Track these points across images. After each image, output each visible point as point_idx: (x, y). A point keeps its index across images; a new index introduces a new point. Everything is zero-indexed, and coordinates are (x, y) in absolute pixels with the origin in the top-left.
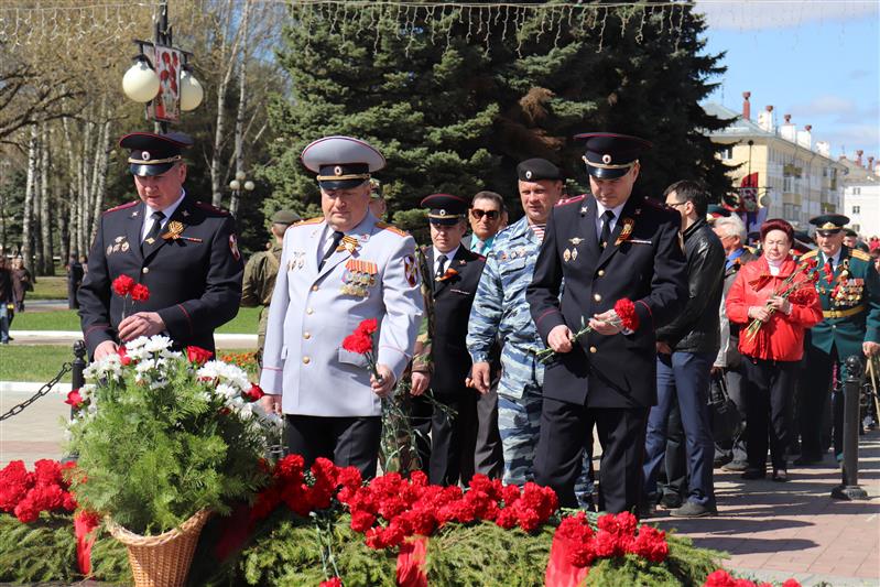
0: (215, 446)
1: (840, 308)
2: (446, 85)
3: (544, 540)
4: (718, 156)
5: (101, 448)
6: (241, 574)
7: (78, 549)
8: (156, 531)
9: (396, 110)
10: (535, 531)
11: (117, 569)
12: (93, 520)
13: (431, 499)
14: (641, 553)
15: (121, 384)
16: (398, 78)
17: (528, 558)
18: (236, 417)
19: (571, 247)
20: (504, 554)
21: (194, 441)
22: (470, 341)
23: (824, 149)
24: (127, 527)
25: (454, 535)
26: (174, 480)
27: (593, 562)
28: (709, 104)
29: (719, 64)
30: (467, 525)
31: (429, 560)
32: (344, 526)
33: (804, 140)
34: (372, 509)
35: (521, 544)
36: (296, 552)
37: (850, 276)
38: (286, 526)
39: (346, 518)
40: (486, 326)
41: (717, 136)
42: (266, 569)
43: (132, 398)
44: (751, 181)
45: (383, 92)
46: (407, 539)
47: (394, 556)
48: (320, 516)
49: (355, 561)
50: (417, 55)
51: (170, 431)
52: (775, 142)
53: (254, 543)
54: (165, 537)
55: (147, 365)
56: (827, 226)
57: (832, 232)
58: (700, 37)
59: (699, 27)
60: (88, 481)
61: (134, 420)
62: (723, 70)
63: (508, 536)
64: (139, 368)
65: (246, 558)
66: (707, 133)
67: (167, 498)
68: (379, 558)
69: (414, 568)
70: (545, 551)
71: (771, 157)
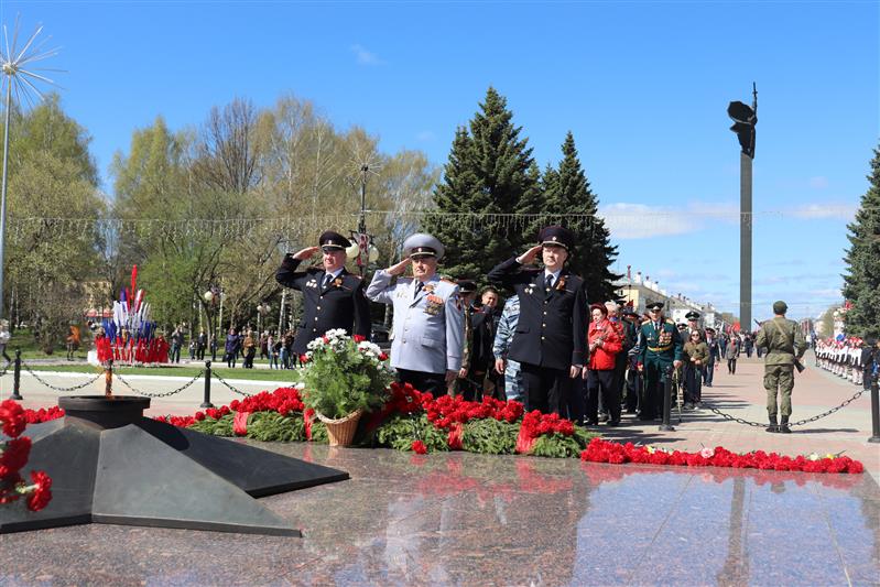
0: (365, 379)
1: (661, 347)
2: (491, 256)
3: (517, 426)
4: (616, 292)
5: (315, 380)
6: (377, 438)
7: (305, 427)
8: (338, 418)
9: (468, 266)
10: (513, 422)
11: (322, 436)
12: (311, 413)
13: (464, 407)
14: (561, 431)
15: (324, 351)
16: (468, 252)
17: (509, 433)
18: (375, 367)
19: (530, 288)
20: (498, 432)
21: (355, 377)
22: (494, 349)
23: (664, 293)
24: (326, 416)
25: (475, 424)
26: (346, 395)
27: (539, 436)
28: (610, 268)
29: (615, 251)
30: (481, 419)
31: (463, 434)
32: (424, 420)
33: (655, 288)
34: (438, 411)
35: (505, 427)
36: (402, 429)
37: (665, 332)
38: (398, 418)
39: (425, 415)
40: (502, 342)
41: (615, 283)
42: (388, 437)
43: (329, 357)
44: (631, 304)
45: (462, 259)
46: (453, 424)
47: (446, 432)
48: (413, 414)
49: (429, 434)
50: (478, 242)
51: (345, 372)
52: (641, 288)
53: (383, 426)
54: (343, 420)
55: (335, 341)
56: (655, 308)
57: (657, 311)
58: (607, 238)
59: (607, 234)
60: (310, 395)
61: (329, 367)
62: (617, 254)
63: (500, 423)
64: (331, 343)
65: (379, 432)
66: (610, 281)
67: (343, 403)
68: (440, 433)
69: (456, 438)
70: (516, 430)
71: (640, 295)
